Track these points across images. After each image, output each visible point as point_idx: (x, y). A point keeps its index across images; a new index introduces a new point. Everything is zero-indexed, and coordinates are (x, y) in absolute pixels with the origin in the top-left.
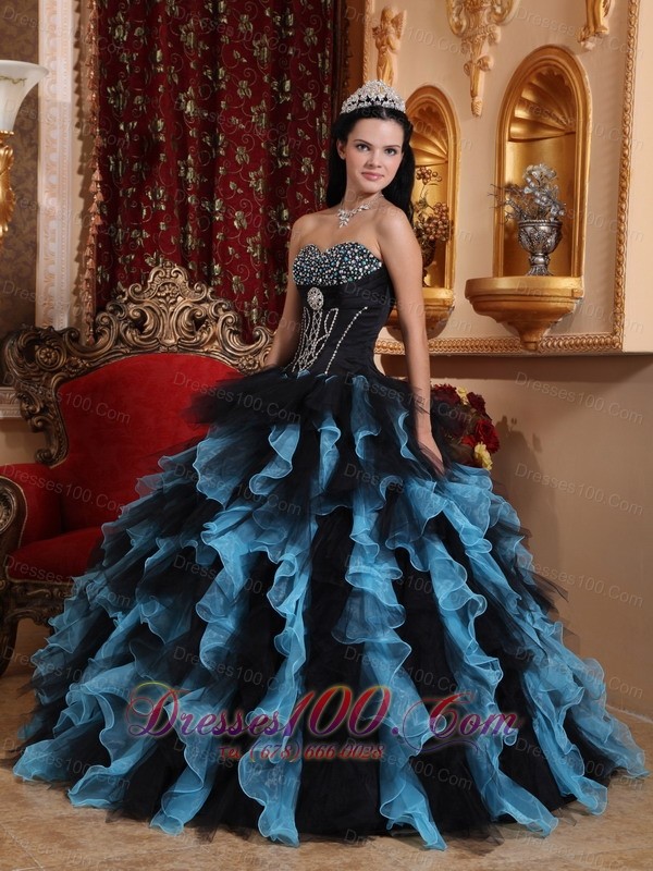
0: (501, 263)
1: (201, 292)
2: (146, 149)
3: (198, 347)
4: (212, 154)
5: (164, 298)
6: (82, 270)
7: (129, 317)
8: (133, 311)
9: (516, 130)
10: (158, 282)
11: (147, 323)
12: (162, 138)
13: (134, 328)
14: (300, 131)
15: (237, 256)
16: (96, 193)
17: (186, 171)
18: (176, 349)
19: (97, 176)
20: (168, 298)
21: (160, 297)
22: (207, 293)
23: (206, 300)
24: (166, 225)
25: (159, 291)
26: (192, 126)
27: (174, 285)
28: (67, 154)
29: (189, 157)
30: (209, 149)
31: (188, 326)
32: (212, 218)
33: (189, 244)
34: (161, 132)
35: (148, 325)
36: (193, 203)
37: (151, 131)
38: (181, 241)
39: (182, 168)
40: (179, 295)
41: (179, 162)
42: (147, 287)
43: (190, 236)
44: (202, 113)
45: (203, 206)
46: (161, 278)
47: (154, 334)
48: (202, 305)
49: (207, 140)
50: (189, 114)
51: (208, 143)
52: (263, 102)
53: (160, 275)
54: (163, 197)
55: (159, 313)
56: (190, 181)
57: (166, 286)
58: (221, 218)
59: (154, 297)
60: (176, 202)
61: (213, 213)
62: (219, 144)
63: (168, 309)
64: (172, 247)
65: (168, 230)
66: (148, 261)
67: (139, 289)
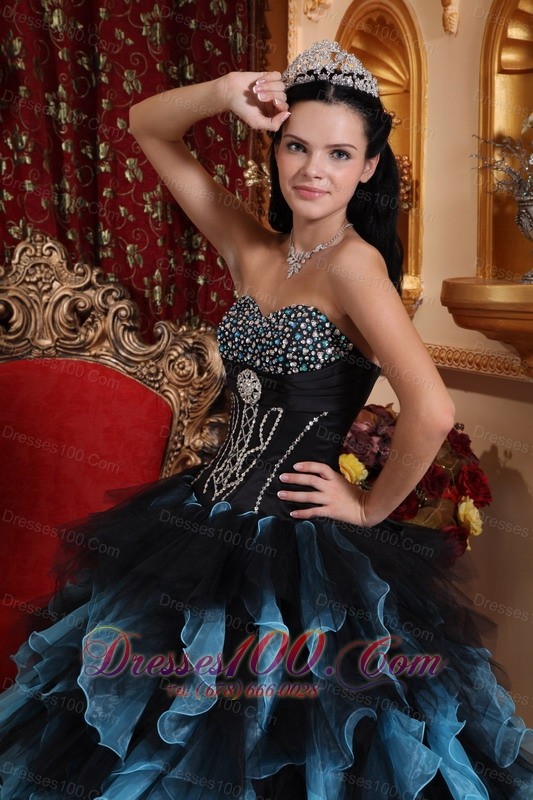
0: (490, 248)
1: (83, 275)
3: (83, 349)
4: (91, 82)
5: (35, 283)
9: (510, 57)
10: (26, 262)
11: (14, 318)
12: (20, 65)
14: (207, 43)
15: (131, 218)
17: (58, 107)
18: (53, 352)
20: (40, 284)
21: (30, 283)
22: (93, 275)
23: (90, 285)
24: (34, 183)
25: (28, 274)
26: (62, 45)
27: (47, 266)
29: (61, 89)
30: (87, 74)
31: (69, 322)
32: (96, 169)
33: (67, 206)
34: (19, 56)
35: (15, 322)
36: (69, 150)
37: (5, 53)
38: (56, 202)
39: (52, 103)
40: (55, 279)
41: (46, 95)
42: (11, 270)
43: (67, 196)
44: (75, 25)
45: (83, 151)
46: (30, 257)
47: (24, 333)
48: (85, 292)
49: (84, 62)
50: (56, 28)
51: (86, 67)
52: (157, 7)
53: (28, 252)
54: (27, 146)
55: (29, 305)
56: (63, 122)
57: (37, 268)
58: (108, 169)
59: (21, 284)
60: (45, 151)
61: (96, 161)
62: (100, 68)
63: (41, 299)
64: (43, 212)
65: (35, 190)
66: (14, 232)
67: (1, 272)
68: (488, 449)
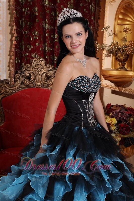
1: (49, 67)
2: (32, 17)
3: (48, 86)
4: (54, 18)
5: (37, 69)
6: (10, 59)
7: (25, 75)
8: (27, 74)
10: (35, 64)
11: (31, 77)
12: (37, 14)
13: (27, 79)
14: (85, 9)
16: (14, 33)
17: (46, 25)
18: (41, 86)
19: (15, 28)
20: (38, 69)
21: (36, 69)
22: (51, 68)
23: (51, 70)
24: (38, 44)
25: (35, 67)
26: (47, 9)
27: (40, 65)
28: (5, 20)
29: (47, 20)
30: (54, 17)
31: (45, 79)
32: (54, 41)
33: (46, 50)
34: (37, 12)
35: (32, 78)
36: (48, 36)
37: (33, 11)
38: (44, 49)
39: (44, 24)
40: (42, 68)
41: (43, 22)
42: (31, 65)
43: (47, 47)
44: (51, 4)
45: (51, 36)
46: (36, 62)
47: (34, 81)
48: (50, 72)
49: (53, 14)
50: (46, 5)
51: (53, 15)
53: (36, 61)
54: (37, 35)
55: (35, 74)
56: (47, 28)
57: (38, 65)
58: (57, 41)
59: (34, 69)
60: (42, 36)
61: (54, 39)
62: (57, 15)
63: (38, 73)
64: (40, 51)
65: (39, 46)
66: (33, 56)
67: (29, 66)
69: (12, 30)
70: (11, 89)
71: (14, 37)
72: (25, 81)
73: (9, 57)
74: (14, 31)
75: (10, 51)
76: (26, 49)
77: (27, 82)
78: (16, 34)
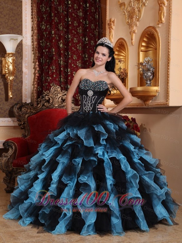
0: (139, 83)
1: (64, 92)
3: (63, 107)
5: (55, 94)
6: (34, 88)
7: (46, 99)
8: (47, 98)
9: (143, 48)
10: (53, 90)
13: (47, 102)
16: (37, 68)
17: (61, 62)
18: (58, 107)
19: (37, 63)
21: (54, 94)
22: (66, 93)
24: (55, 75)
25: (53, 92)
26: (62, 50)
27: (57, 91)
28: (30, 58)
29: (61, 58)
30: (67, 56)
31: (61, 101)
32: (68, 74)
34: (54, 52)
35: (51, 101)
36: (63, 70)
37: (51, 51)
38: (60, 80)
40: (59, 93)
41: (59, 59)
42: (50, 91)
43: (62, 78)
44: (65, 47)
45: (65, 70)
47: (52, 104)
48: (64, 96)
49: (66, 54)
50: (61, 47)
52: (80, 43)
53: (54, 88)
54: (54, 69)
55: (53, 98)
56: (62, 64)
57: (55, 91)
58: (70, 74)
59: (52, 94)
60: (58, 70)
61: (68, 72)
62: (69, 54)
63: (56, 97)
64: (57, 81)
65: (56, 77)
66: (51, 85)
67: (48, 92)
68: (141, 124)
69: (35, 65)
70: (35, 109)
71: (37, 71)
72: (46, 104)
73: (33, 86)
74: (36, 66)
75: (34, 82)
76: (46, 80)
77: (47, 104)
78: (38, 68)
